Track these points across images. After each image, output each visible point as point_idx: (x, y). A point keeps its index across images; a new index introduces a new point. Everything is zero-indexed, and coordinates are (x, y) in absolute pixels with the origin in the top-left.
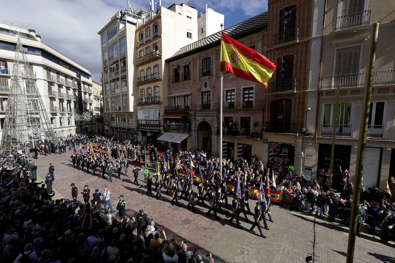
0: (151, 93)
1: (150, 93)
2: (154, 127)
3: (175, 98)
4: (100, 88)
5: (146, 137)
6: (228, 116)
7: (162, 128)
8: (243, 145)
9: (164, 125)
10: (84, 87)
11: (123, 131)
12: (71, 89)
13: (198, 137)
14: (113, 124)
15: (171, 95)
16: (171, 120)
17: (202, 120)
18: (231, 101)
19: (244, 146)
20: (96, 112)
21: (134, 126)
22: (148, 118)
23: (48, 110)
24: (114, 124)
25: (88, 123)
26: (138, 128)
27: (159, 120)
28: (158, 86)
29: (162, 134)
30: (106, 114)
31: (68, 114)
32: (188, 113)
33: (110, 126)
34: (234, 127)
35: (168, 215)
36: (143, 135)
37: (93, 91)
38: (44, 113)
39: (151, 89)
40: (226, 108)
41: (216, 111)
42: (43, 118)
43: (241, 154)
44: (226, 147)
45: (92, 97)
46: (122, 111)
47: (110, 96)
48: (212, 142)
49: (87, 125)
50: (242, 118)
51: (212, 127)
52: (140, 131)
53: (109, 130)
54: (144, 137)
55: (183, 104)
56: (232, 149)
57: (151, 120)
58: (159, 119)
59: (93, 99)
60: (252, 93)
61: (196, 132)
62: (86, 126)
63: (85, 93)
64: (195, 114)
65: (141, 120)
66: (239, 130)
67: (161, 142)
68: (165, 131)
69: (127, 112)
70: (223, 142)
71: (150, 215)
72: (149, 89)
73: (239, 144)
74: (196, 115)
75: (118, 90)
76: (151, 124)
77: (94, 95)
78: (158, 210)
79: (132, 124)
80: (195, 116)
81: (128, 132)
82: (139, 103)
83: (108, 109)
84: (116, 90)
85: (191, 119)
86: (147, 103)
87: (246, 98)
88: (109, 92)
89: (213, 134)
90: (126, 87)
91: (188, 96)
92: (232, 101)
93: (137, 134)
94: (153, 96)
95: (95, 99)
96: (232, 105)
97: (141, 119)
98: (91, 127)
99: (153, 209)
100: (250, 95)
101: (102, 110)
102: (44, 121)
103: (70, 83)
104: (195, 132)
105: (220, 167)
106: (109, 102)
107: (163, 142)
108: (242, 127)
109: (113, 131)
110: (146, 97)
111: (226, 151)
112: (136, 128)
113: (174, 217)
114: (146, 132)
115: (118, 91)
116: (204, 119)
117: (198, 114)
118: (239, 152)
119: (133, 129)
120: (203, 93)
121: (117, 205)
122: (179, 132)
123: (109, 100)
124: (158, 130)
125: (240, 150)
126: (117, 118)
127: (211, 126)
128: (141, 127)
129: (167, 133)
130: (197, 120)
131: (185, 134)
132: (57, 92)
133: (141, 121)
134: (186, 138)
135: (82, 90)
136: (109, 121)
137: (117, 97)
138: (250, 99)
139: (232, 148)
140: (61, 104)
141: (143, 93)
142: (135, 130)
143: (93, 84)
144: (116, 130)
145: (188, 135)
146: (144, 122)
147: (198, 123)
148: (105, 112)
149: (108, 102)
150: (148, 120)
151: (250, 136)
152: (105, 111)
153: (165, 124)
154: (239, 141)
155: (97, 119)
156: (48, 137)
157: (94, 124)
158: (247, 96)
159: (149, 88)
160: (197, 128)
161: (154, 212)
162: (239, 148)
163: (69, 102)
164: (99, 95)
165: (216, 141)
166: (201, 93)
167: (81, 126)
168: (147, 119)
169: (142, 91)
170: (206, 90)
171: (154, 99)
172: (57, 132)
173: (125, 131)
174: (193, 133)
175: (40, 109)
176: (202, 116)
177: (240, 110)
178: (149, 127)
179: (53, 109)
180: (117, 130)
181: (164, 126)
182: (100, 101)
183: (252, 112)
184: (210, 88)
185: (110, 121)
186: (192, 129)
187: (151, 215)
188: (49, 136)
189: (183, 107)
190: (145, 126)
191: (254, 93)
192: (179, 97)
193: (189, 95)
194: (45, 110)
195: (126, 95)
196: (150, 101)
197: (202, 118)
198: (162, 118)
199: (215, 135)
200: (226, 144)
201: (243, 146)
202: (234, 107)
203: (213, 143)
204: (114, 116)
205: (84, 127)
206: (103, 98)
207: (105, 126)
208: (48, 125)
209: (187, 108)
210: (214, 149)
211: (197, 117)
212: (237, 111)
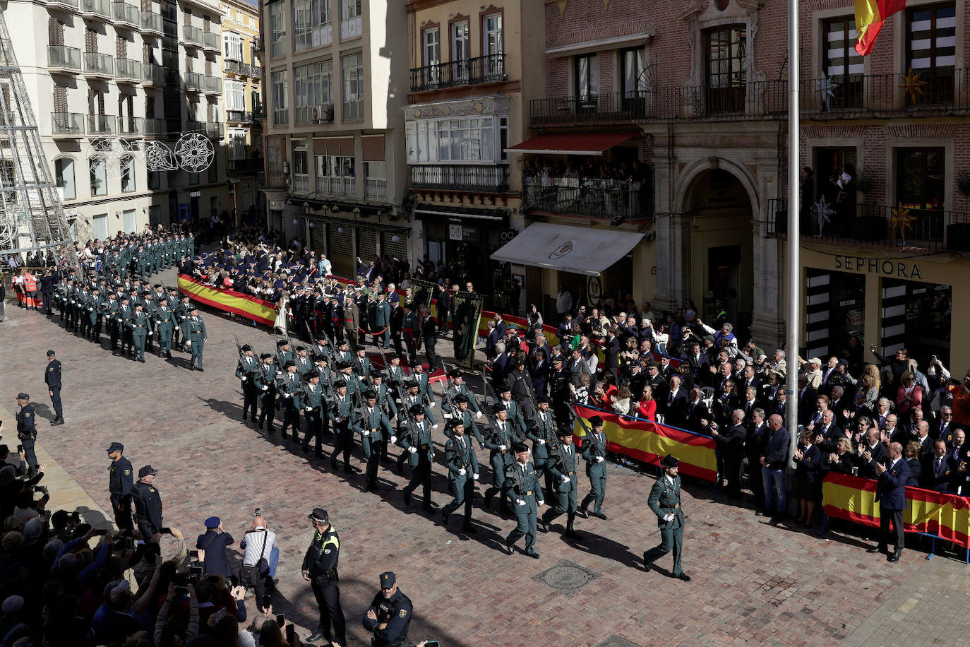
0: (468, 43)
1: (462, 39)
2: (482, 198)
3: (576, 58)
4: (251, 26)
5: (444, 243)
6: (830, 141)
7: (514, 204)
8: (911, 285)
9: (525, 187)
10: (188, 24)
11: (343, 215)
12: (137, 37)
13: (686, 249)
14: (300, 185)
15: (556, 45)
16: (558, 167)
17: (706, 165)
18: (846, 70)
19: (915, 292)
20: (233, 132)
21: (390, 195)
22: (453, 158)
23: (46, 128)
24: (304, 187)
25: (201, 184)
26: (407, 203)
27: (505, 167)
28: (501, 11)
29: (516, 233)
30: (271, 142)
31: (122, 142)
32: (636, 132)
33: (289, 197)
34: (860, 197)
35: (530, 615)
36: (428, 239)
37: (224, 42)
38: (30, 140)
39: (465, 22)
40: (824, 103)
41: (774, 120)
42: (25, 161)
43: (899, 329)
44: (823, 298)
45: (219, 68)
46: (338, 125)
47: (289, 62)
48: (756, 272)
49: (195, 190)
50: (900, 154)
51: (754, 201)
52: (418, 216)
53: (284, 215)
54: (434, 246)
55: (616, 88)
56: (852, 307)
57: (465, 166)
58: (505, 162)
59: (223, 75)
60: (950, 32)
61: (678, 220)
62: (193, 194)
63: (191, 51)
64: (672, 137)
65: (424, 166)
66: (888, 215)
67: (514, 270)
68: (532, 216)
69: (363, 132)
70: (808, 273)
71: (448, 610)
72: (457, 24)
73: (887, 283)
74: (677, 141)
75: (324, 30)
76: (464, 186)
77: (230, 57)
78: (484, 587)
79: (383, 185)
80: (672, 145)
81: (365, 220)
82: (414, 89)
83: (279, 119)
84: (316, 33)
85: (654, 160)
86: (449, 90)
87: (923, 54)
88: (285, 44)
89: (758, 233)
90: (359, 20)
91: (637, 48)
92: (854, 69)
93: (404, 233)
94: (475, 52)
95: (231, 76)
96: (848, 90)
97: (423, 159)
98: (213, 199)
99: (462, 584)
100: (942, 42)
101: (255, 121)
102: (29, 177)
103: (134, 12)
104: (672, 224)
105: (789, 393)
106: (286, 85)
107: (523, 271)
108: (902, 195)
109: (301, 216)
110: (445, 58)
111: (824, 316)
112: (400, 202)
113: (559, 626)
114: (445, 221)
115: (323, 37)
116: (716, 160)
117: (686, 133)
118: (886, 323)
119: (387, 209)
120: (707, 33)
121: (304, 554)
122: (593, 224)
123: (286, 77)
124: (499, 212)
125: (891, 312)
126: (320, 158)
127: (751, 193)
128: (420, 199)
129: (539, 229)
130: (682, 166)
131: (623, 230)
132: (84, 50)
133: (420, 170)
134: (630, 253)
135: (181, 37)
136: (285, 171)
137: (321, 62)
138: (942, 61)
139: (853, 302)
140: (96, 99)
141: (434, 44)
142: (395, 213)
143: (225, 9)
144: (312, 211)
145: (640, 236)
146: (435, 178)
147: (685, 178)
148: (270, 132)
149: (282, 85)
150: (454, 166)
151: (939, 244)
152: (269, 128)
153: (532, 182)
154: (888, 268)
155: (237, 162)
156: (43, 243)
157: (223, 185)
158: (925, 44)
159: (459, 17)
160: (679, 204)
161: (466, 596)
162: (886, 303)
163: (127, 91)
164: (247, 59)
165: (773, 266)
166: (698, 34)
167: (173, 195)
168: (450, 161)
169: (428, 31)
170: (723, 22)
171: (482, 67)
172: (79, 221)
173: (351, 216)
174: (663, 228)
175: (18, 123)
176: (707, 146)
177: (888, 115)
178: (456, 200)
179: (66, 121)
180: (320, 213)
181: (523, 195)
182: (250, 82)
183: (951, 121)
184: (744, 11)
185: (288, 174)
186: (657, 210)
187: (453, 610)
188: (48, 240)
189: (616, 105)
190: (441, 196)
191: (960, 31)
192: (594, 54)
193: (642, 48)
194: (36, 128)
195: (358, 52)
196: (465, 76)
197: (707, 153)
198: (515, 154)
199: (769, 236)
200: (824, 280)
201: (909, 291)
202: (861, 101)
203: (758, 278)
204: (307, 148)
205: (183, 199)
206: (263, 68)
207: (269, 195)
208: (45, 191)
209: (634, 106)
210: (762, 307)
211: (682, 150)
212: (877, 118)
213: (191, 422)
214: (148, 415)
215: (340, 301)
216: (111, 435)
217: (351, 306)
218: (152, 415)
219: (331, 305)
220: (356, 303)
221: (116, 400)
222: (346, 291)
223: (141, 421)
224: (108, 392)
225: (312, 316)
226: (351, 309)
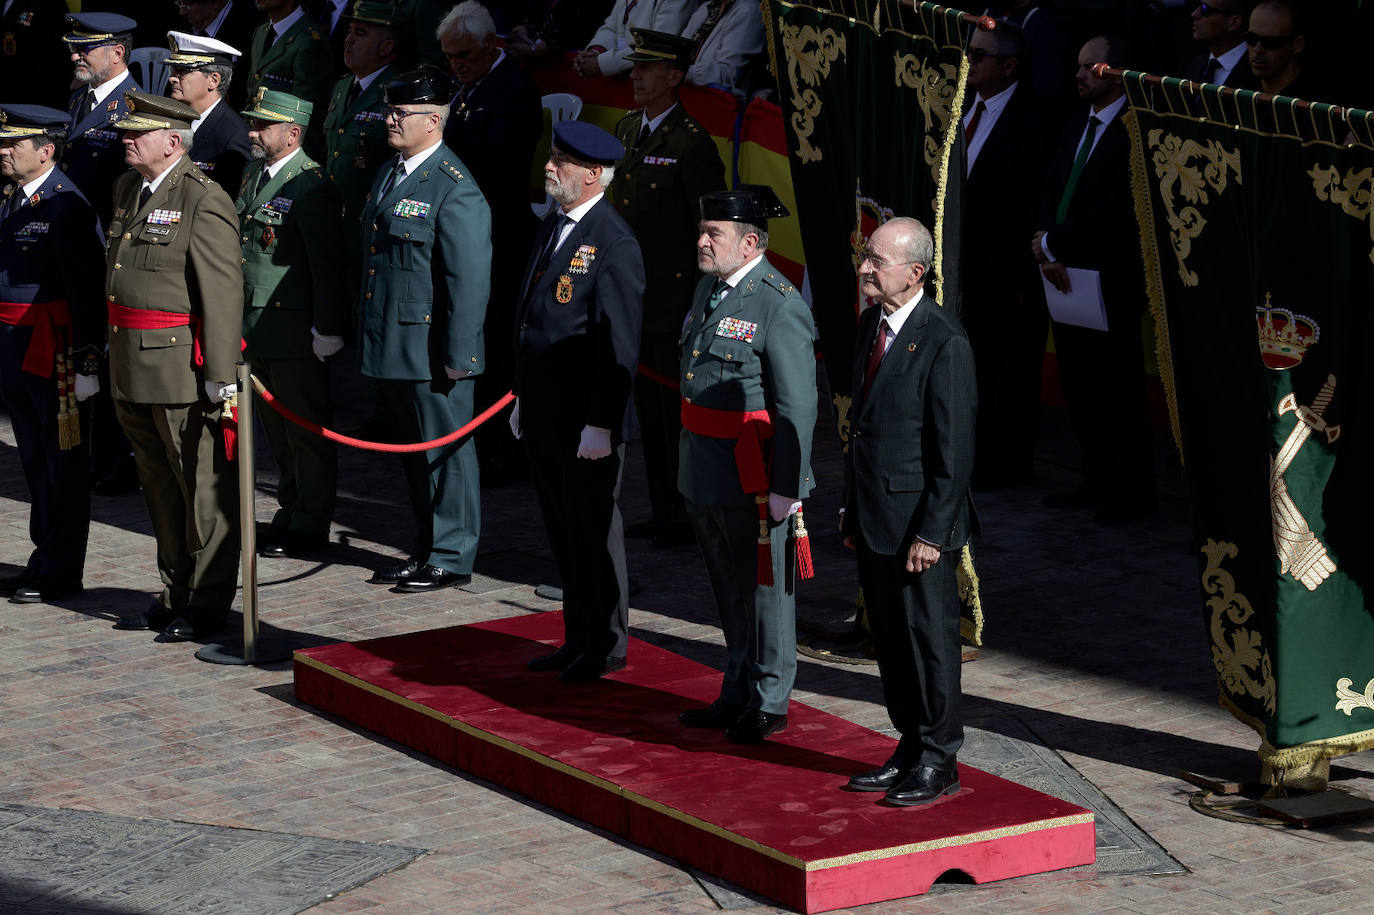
226: (175, 216)
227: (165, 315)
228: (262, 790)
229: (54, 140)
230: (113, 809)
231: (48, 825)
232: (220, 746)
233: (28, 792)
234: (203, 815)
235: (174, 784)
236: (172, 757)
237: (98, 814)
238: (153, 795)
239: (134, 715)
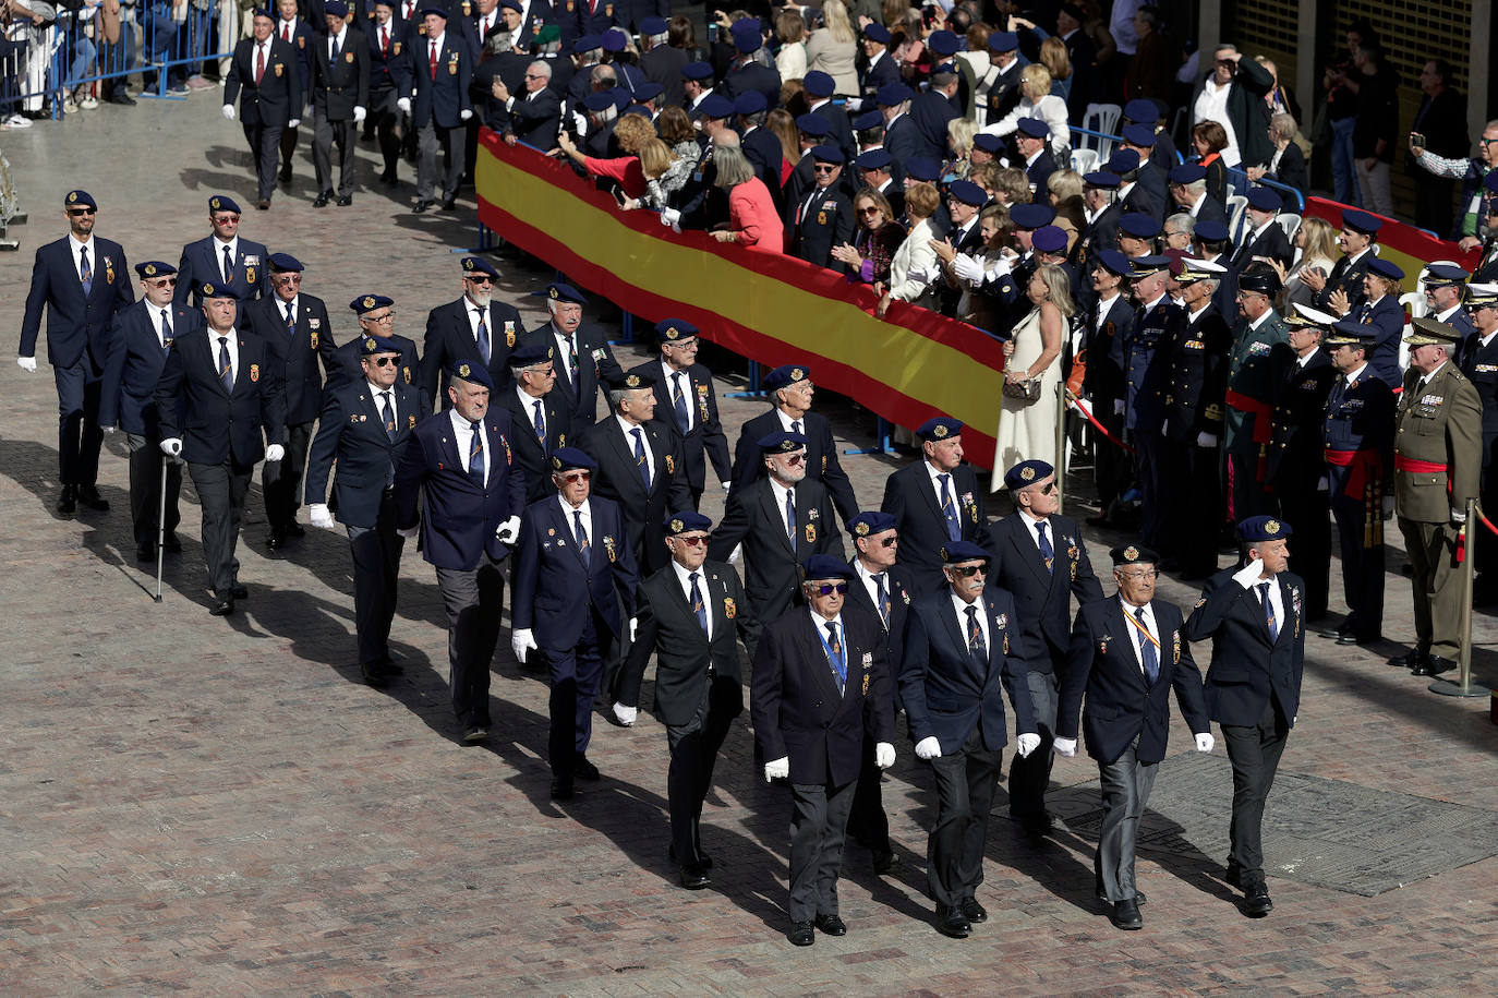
213: (529, 949)
214: (313, 883)
215: (1380, 348)
216: (120, 971)
217: (1440, 387)
218: (331, 886)
219: (1325, 369)
220: (1468, 371)
221: (151, 790)
222: (1416, 301)
223: (275, 915)
224: (107, 742)
225: (1216, 429)
226: (1439, 400)
227: (1428, 465)
228: (1463, 779)
229: (1365, 346)
230: (1367, 783)
231: (1325, 789)
232: (1439, 748)
233: (1314, 768)
234: (1423, 792)
235: (1407, 770)
236: (1408, 753)
237: (1356, 786)
238: (1393, 776)
239: (1384, 723)
